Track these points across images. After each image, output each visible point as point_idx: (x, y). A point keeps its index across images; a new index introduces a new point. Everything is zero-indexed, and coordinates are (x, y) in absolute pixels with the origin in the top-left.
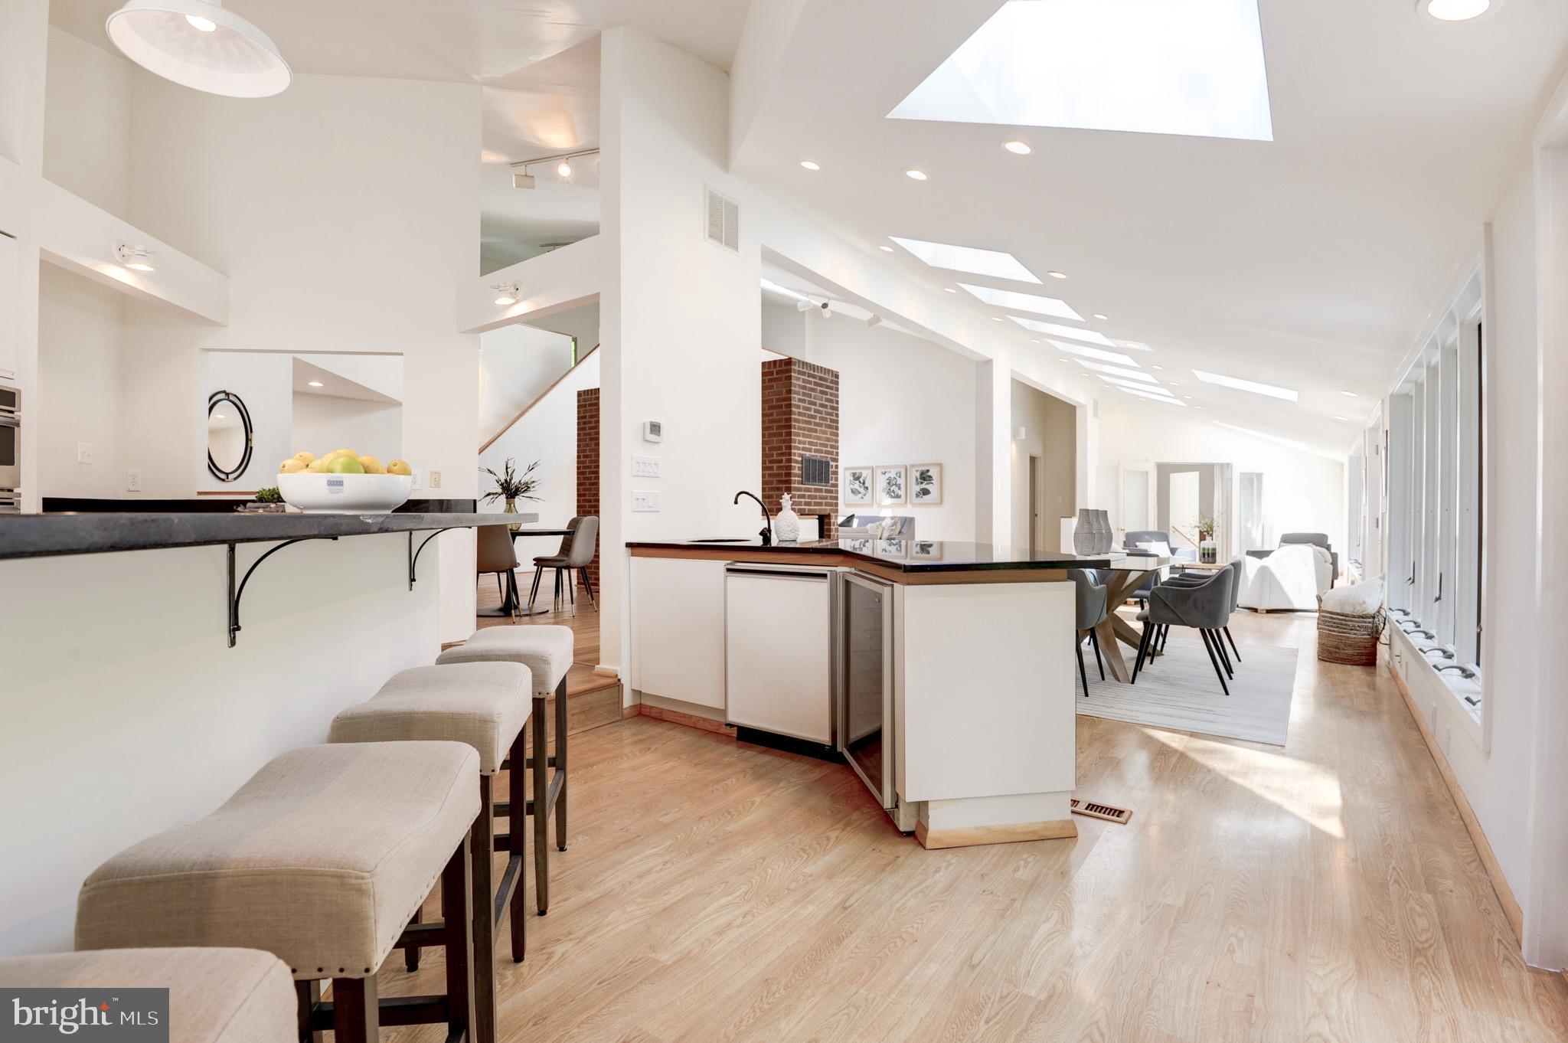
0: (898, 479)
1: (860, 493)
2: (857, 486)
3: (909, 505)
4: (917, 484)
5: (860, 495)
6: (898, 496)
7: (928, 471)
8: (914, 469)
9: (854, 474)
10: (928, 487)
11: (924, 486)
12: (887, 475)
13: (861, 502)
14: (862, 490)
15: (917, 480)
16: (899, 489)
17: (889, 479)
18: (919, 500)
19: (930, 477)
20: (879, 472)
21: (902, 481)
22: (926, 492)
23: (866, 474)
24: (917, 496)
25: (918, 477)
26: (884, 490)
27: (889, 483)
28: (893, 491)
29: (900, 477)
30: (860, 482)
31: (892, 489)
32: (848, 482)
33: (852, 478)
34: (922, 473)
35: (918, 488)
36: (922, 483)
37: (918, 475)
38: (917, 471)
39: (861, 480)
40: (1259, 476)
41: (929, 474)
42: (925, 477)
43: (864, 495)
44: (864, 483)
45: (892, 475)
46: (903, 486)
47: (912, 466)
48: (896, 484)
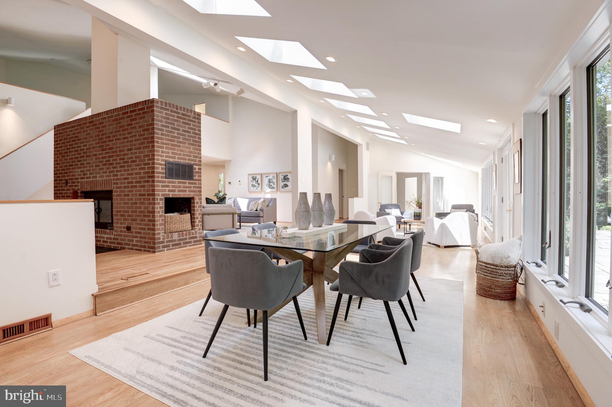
0: (273, 179)
1: (256, 186)
2: (254, 183)
3: (279, 192)
4: (282, 182)
5: (256, 188)
6: (274, 188)
7: (287, 175)
8: (281, 175)
9: (253, 177)
10: (288, 183)
11: (285, 183)
12: (268, 178)
13: (257, 190)
14: (256, 185)
15: (282, 180)
16: (274, 184)
17: (269, 179)
18: (283, 190)
19: (288, 178)
20: (264, 176)
21: (275, 180)
22: (286, 186)
23: (258, 177)
24: (282, 187)
25: (283, 178)
26: (267, 185)
27: (269, 182)
28: (271, 185)
29: (274, 179)
30: (256, 181)
31: (271, 184)
32: (250, 181)
33: (252, 179)
34: (284, 177)
35: (282, 184)
36: (284, 181)
37: (282, 177)
38: (282, 175)
39: (256, 180)
40: (442, 178)
41: (288, 177)
42: (286, 178)
43: (258, 187)
44: (258, 182)
45: (271, 177)
46: (275, 183)
47: (279, 173)
48: (272, 182)
